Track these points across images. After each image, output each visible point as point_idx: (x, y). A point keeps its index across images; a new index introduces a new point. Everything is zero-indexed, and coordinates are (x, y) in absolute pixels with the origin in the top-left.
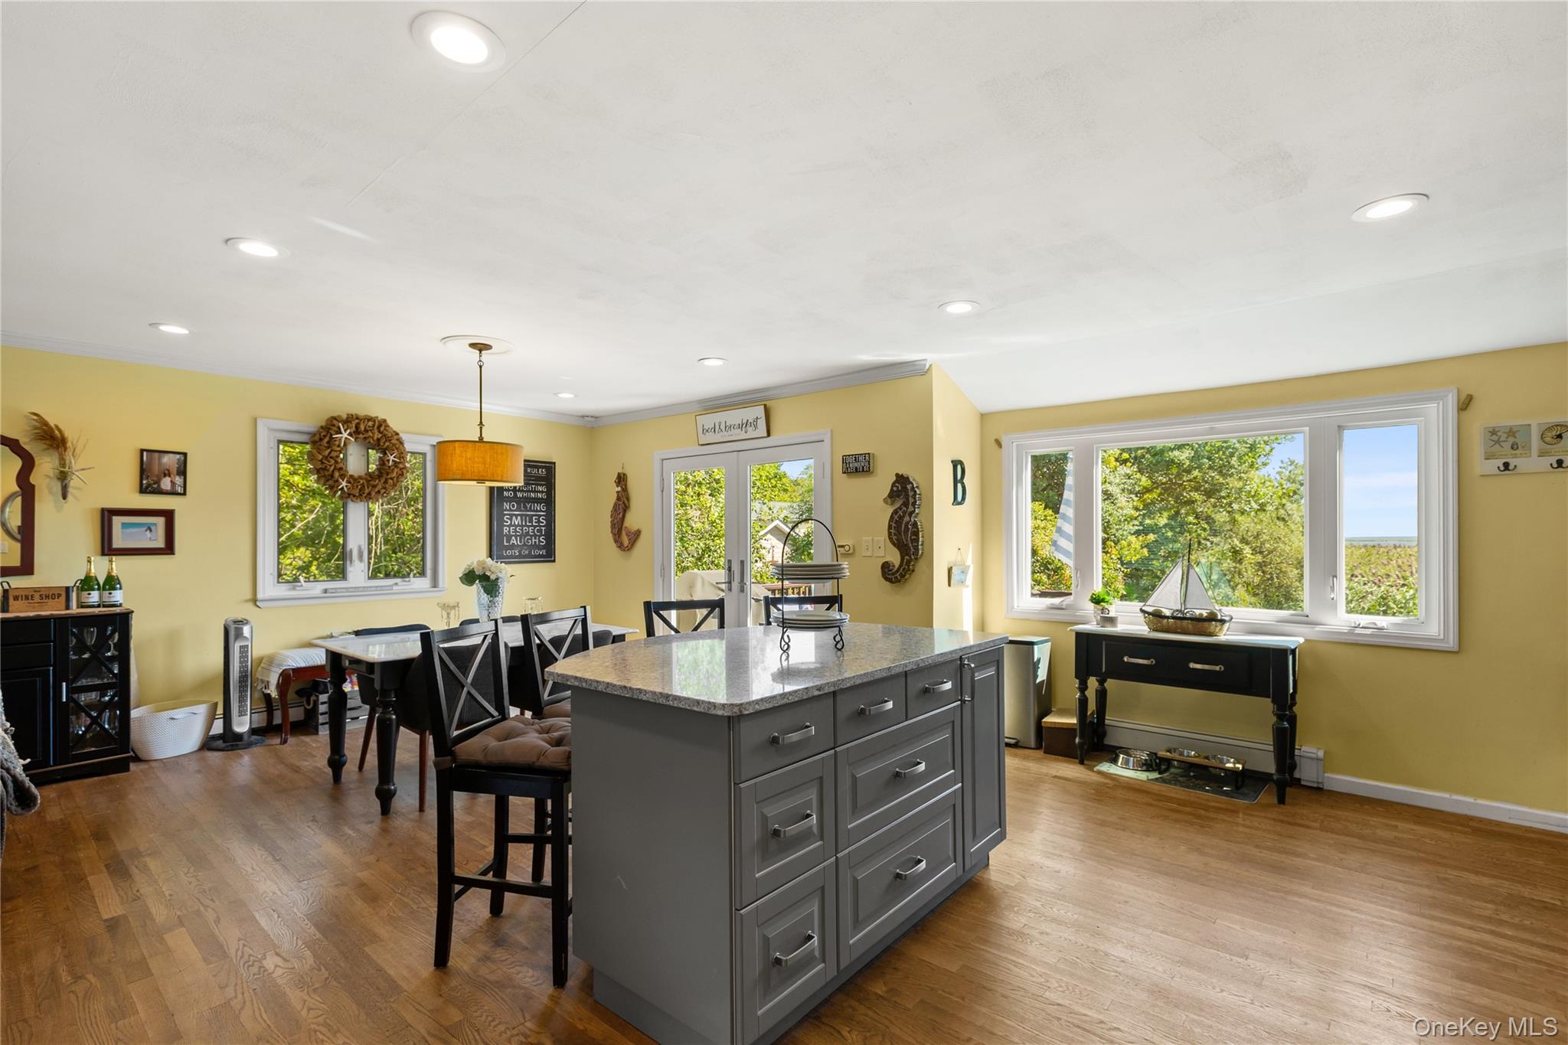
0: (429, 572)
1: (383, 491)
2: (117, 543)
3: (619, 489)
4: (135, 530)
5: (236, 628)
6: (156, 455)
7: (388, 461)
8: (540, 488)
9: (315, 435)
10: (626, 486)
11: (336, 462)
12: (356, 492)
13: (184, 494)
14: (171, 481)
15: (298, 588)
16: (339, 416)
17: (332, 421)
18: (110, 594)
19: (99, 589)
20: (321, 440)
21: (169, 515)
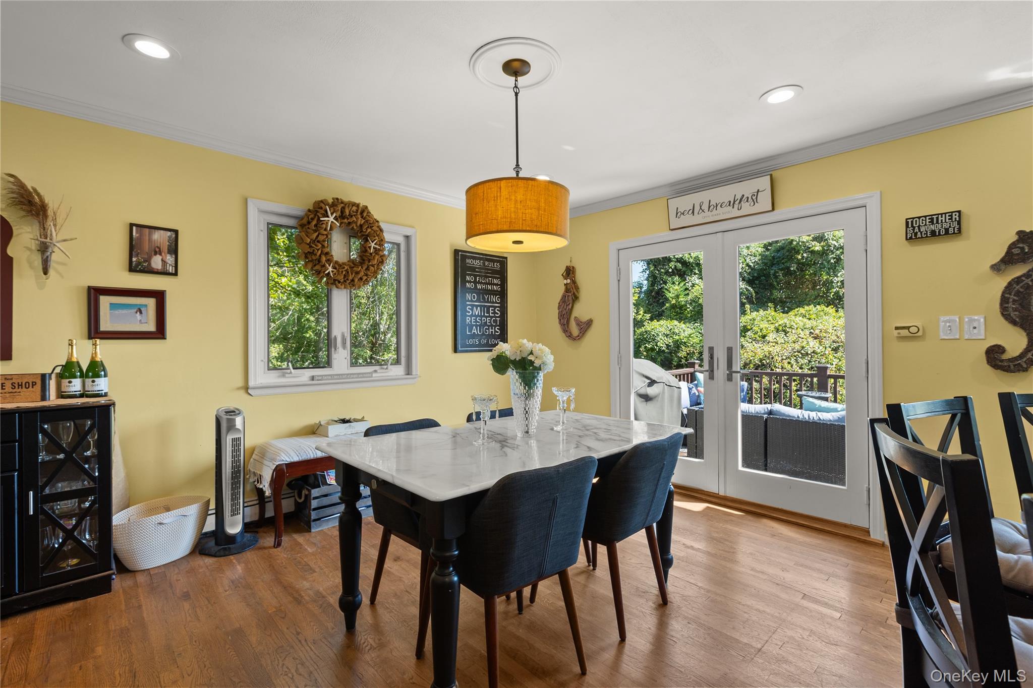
0: (403, 360)
1: (365, 278)
2: (105, 326)
3: (569, 281)
4: (125, 311)
5: (228, 420)
6: (147, 230)
7: (370, 247)
8: (495, 281)
9: (302, 218)
10: (574, 277)
11: (323, 246)
12: (341, 278)
13: (176, 274)
14: (162, 260)
15: (287, 375)
16: (325, 200)
17: (319, 204)
18: (93, 382)
19: (82, 376)
20: (309, 223)
21: (159, 296)
